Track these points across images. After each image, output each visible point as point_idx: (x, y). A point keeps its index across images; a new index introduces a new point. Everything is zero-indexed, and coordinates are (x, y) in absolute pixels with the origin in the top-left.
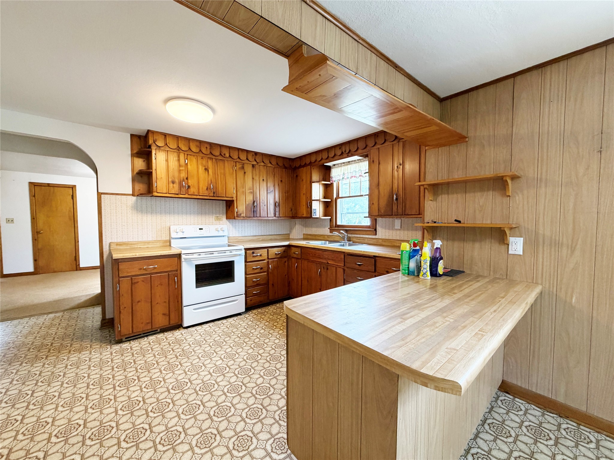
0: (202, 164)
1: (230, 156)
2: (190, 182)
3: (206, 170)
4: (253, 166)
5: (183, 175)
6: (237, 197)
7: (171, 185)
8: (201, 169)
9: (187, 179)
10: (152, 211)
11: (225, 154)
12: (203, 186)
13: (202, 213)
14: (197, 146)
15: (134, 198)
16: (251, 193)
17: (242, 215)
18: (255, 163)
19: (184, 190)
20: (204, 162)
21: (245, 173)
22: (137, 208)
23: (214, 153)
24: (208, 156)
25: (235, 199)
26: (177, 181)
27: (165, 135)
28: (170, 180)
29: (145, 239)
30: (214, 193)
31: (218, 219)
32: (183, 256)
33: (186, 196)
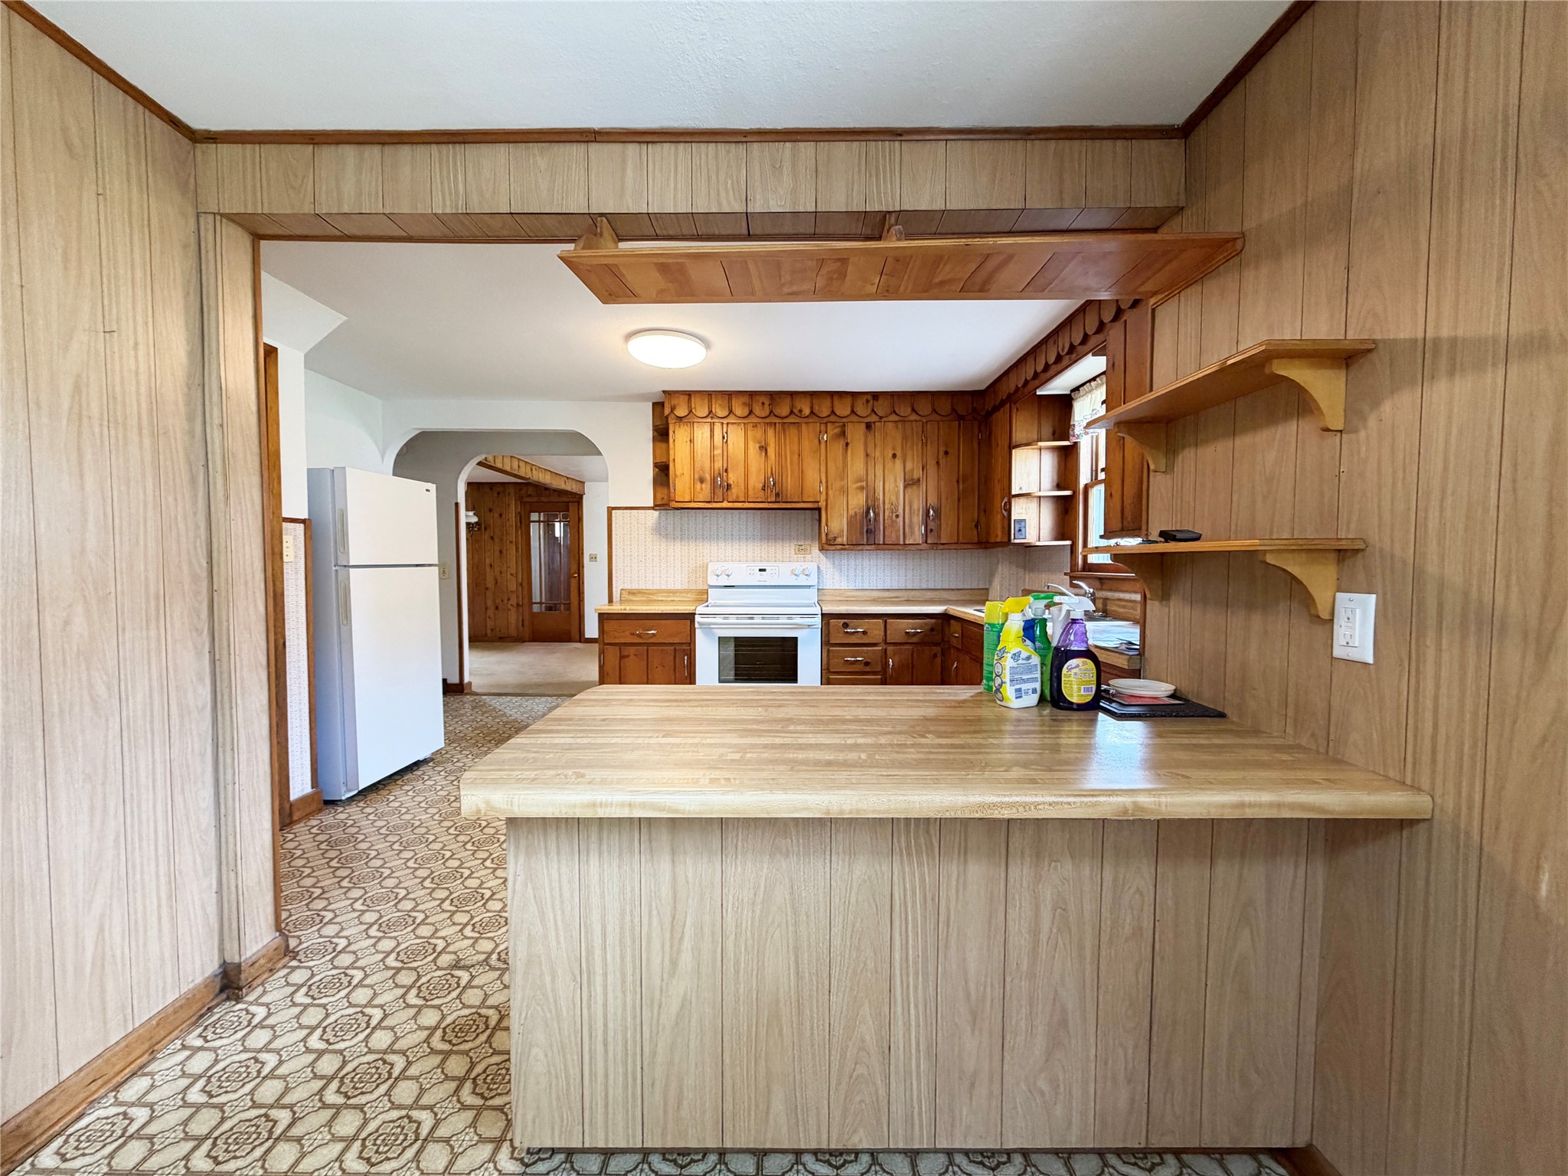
0: (755, 441)
1: (812, 412)
2: (732, 478)
3: (764, 449)
4: (868, 426)
5: (718, 465)
6: (827, 500)
7: (698, 486)
8: (753, 448)
9: (726, 471)
10: (683, 536)
11: (801, 411)
12: (756, 481)
13: (769, 536)
14: (744, 404)
15: (656, 514)
16: (862, 488)
17: (839, 540)
18: (874, 418)
19: (719, 492)
20: (758, 433)
21: (847, 444)
22: (660, 531)
23: (777, 411)
24: (768, 420)
25: (822, 504)
26: (708, 477)
27: (689, 394)
28: (697, 476)
29: (671, 587)
30: (777, 495)
31: (800, 550)
32: (698, 618)
33: (725, 504)
